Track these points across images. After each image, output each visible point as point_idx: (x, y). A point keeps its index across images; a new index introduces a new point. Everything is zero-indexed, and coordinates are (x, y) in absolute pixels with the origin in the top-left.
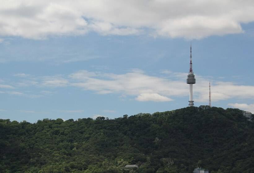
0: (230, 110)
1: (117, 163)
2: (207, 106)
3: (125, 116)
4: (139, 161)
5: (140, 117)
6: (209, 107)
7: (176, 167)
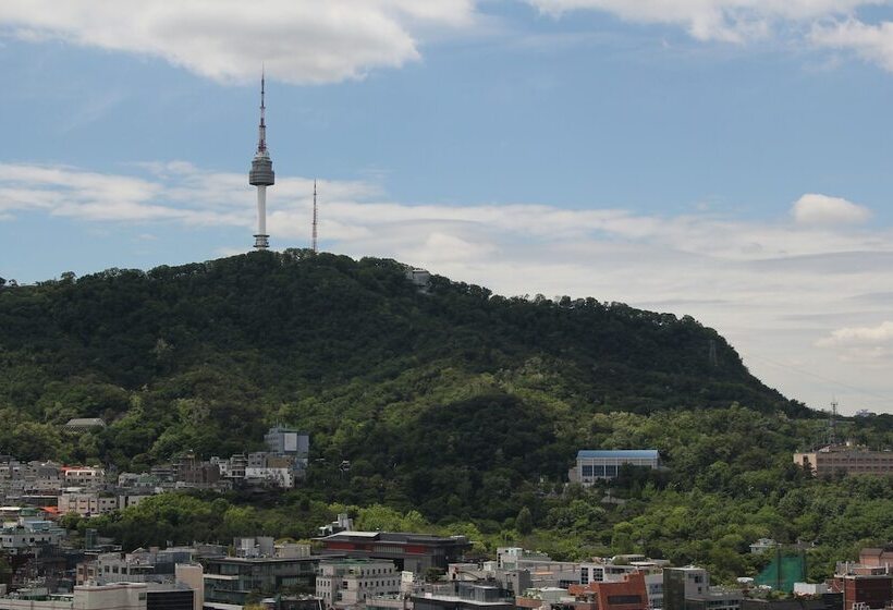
0: (369, 262)
1: (42, 414)
2: (305, 250)
3: (69, 276)
4: (106, 407)
5: (111, 279)
6: (312, 252)
7: (216, 425)
